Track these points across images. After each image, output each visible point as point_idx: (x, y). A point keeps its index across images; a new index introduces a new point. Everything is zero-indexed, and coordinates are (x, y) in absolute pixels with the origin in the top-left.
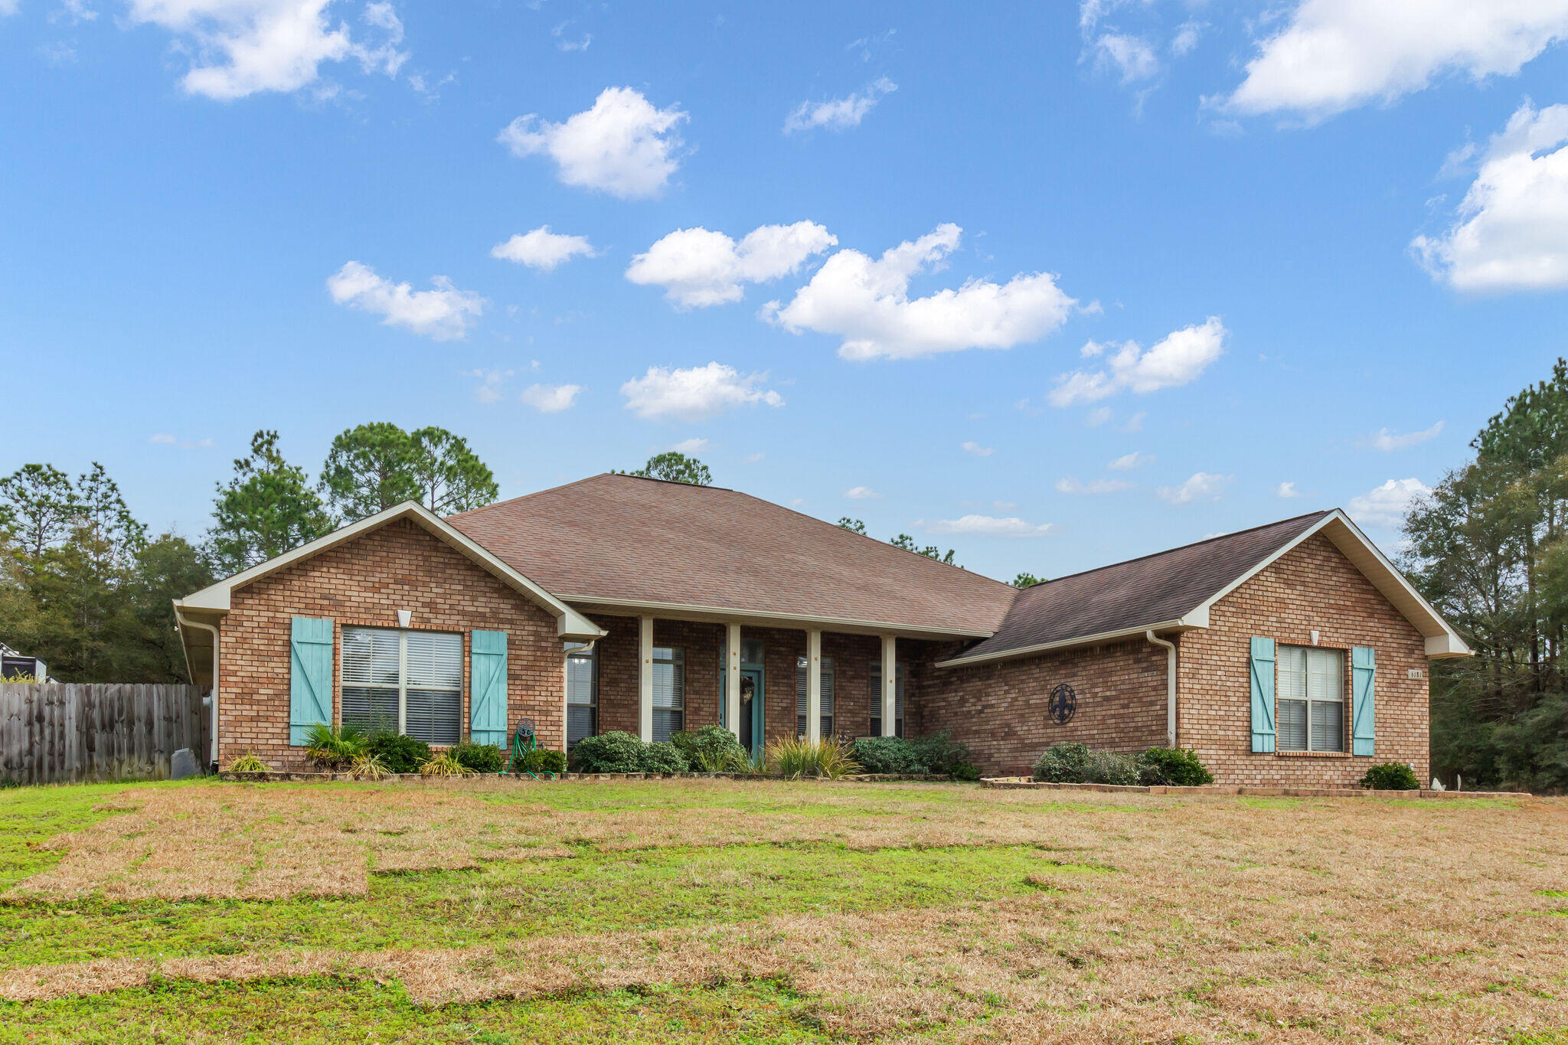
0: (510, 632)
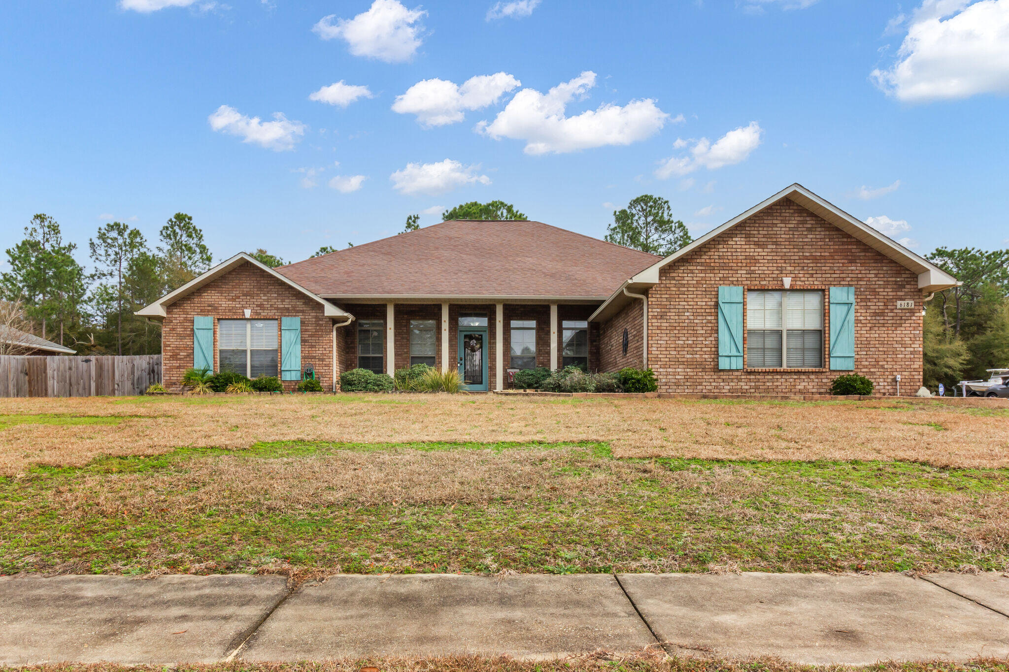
0: (302, 317)
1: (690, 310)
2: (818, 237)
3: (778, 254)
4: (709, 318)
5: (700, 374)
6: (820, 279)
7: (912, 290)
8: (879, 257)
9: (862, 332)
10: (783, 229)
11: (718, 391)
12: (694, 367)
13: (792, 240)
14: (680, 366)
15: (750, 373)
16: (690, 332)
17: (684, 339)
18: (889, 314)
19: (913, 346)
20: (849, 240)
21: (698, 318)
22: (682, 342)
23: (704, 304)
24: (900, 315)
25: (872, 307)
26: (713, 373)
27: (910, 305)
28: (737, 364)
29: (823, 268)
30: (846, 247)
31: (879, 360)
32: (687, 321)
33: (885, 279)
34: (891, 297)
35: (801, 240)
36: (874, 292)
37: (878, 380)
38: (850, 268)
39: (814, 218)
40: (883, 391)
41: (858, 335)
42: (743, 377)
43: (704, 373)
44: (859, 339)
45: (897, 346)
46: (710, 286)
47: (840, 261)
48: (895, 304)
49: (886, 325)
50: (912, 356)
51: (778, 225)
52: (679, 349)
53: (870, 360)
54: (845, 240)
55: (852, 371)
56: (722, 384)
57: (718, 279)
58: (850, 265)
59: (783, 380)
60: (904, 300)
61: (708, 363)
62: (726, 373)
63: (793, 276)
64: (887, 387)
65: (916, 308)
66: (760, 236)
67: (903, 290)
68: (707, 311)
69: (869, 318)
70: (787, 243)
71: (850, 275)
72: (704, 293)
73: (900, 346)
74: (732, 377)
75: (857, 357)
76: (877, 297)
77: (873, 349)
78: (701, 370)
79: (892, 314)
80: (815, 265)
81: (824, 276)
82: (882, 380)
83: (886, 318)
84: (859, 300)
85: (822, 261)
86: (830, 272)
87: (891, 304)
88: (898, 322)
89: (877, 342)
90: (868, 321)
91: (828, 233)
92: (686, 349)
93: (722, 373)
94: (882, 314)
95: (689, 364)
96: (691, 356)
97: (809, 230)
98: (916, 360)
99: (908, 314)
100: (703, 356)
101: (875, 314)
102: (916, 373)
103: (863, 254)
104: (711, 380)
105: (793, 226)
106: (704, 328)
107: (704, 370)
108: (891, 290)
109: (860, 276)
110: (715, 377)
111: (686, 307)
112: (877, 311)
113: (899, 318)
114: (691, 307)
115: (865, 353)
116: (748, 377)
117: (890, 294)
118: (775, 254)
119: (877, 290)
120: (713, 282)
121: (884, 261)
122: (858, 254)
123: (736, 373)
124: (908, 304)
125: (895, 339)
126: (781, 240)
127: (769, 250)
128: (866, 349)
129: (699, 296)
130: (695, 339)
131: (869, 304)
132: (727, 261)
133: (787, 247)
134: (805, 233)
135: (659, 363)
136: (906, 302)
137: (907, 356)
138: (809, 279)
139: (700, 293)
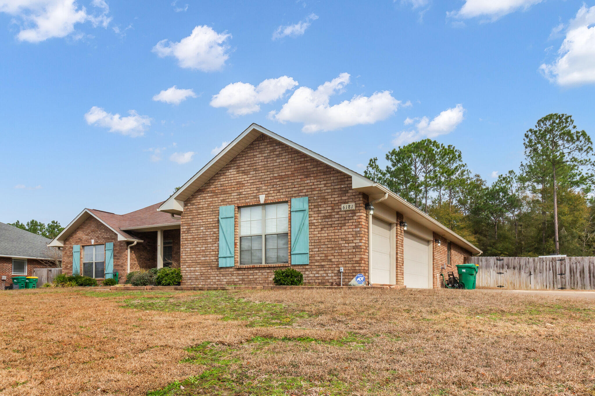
1: (204, 226)
2: (284, 160)
3: (257, 178)
4: (215, 230)
5: (209, 271)
6: (285, 193)
7: (354, 194)
8: (328, 170)
9: (315, 233)
10: (261, 158)
11: (220, 283)
12: (206, 266)
13: (266, 165)
14: (198, 266)
15: (239, 269)
16: (203, 241)
17: (200, 246)
18: (336, 216)
19: (354, 241)
20: (305, 159)
21: (209, 230)
22: (199, 249)
23: (212, 220)
24: (345, 216)
25: (322, 212)
26: (216, 270)
27: (351, 207)
28: (230, 263)
29: (287, 184)
30: (303, 165)
31: (328, 255)
32: (202, 233)
33: (332, 187)
34: (337, 202)
35: (272, 164)
36: (325, 199)
37: (327, 272)
38: (306, 182)
39: (280, 146)
40: (331, 281)
41: (312, 236)
42: (235, 272)
43: (211, 271)
44: (313, 238)
45: (341, 242)
46: (215, 207)
47: (299, 177)
48: (340, 207)
49: (333, 226)
50: (354, 251)
51: (257, 156)
52: (197, 254)
53: (321, 255)
54: (303, 159)
55: (307, 265)
56: (222, 278)
57: (220, 201)
58: (306, 179)
59: (260, 274)
60: (347, 203)
61: (214, 263)
62: (225, 270)
63: (267, 193)
64: (334, 278)
65: (357, 209)
66: (246, 166)
67: (347, 194)
68: (213, 225)
69: (320, 221)
70: (263, 168)
71: (306, 188)
72: (212, 212)
73: (344, 242)
74: (227, 273)
75: (311, 253)
76: (326, 203)
77: (324, 246)
78: (209, 268)
79: (337, 216)
80: (281, 182)
81: (287, 190)
82: (330, 272)
83: (333, 220)
84: (313, 207)
85: (286, 179)
86: (292, 186)
87: (337, 207)
88: (343, 222)
89: (326, 240)
90: (319, 224)
91: (290, 156)
92: (201, 254)
93: (222, 270)
94: (330, 217)
95: (203, 264)
96: (204, 258)
97: (278, 156)
98: (357, 253)
99: (350, 215)
100: (211, 258)
101: (325, 217)
102: (357, 265)
103: (315, 169)
104: (216, 275)
105: (266, 155)
106: (212, 238)
107: (212, 268)
108: (337, 196)
109: (313, 187)
110: (218, 273)
111: (202, 223)
112: (327, 214)
113: (343, 219)
114: (204, 223)
115: (317, 250)
116: (238, 272)
117: (336, 199)
118: (254, 178)
119: (326, 197)
120: (217, 204)
121: (332, 173)
122: (312, 170)
123: (231, 270)
124: (349, 206)
125: (340, 237)
126: (259, 166)
127: (251, 176)
128: (318, 247)
129: (209, 215)
130: (206, 246)
131: (320, 209)
132: (225, 187)
133: (262, 171)
134: (275, 159)
135: (187, 264)
136: (348, 205)
137: (350, 251)
138: (278, 194)
139: (209, 212)
